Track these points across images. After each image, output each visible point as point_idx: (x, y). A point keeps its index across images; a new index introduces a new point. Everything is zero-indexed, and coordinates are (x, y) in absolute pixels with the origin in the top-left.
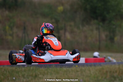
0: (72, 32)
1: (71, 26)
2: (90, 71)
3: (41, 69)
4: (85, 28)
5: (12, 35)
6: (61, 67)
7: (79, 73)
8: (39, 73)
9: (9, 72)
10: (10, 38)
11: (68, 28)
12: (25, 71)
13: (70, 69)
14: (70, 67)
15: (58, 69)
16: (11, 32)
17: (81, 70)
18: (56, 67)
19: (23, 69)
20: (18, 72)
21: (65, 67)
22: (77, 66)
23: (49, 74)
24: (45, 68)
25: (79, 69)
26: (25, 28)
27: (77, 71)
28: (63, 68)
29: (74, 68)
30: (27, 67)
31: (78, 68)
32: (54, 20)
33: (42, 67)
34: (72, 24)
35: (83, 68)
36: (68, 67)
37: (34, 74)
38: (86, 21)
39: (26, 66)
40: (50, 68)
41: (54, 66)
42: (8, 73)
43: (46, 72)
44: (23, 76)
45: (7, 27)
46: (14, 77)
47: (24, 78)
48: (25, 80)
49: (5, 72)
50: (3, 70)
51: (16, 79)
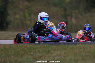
0: (76, 18)
1: (76, 13)
2: (90, 48)
3: (52, 46)
4: (87, 15)
5: (30, 20)
7: (82, 49)
8: (51, 50)
9: (28, 48)
10: (28, 22)
11: (74, 15)
12: (40, 48)
13: (75, 46)
14: (75, 45)
16: (30, 18)
18: (64, 44)
19: (39, 46)
20: (35, 49)
21: (71, 45)
22: (80, 44)
23: (59, 50)
24: (56, 45)
25: (82, 46)
27: (81, 48)
29: (79, 45)
32: (62, 9)
33: (54, 45)
34: (77, 11)
35: (85, 46)
36: (73, 45)
37: (47, 50)
38: (88, 9)
39: (41, 44)
40: (60, 46)
41: (62, 44)
43: (56, 49)
44: (39, 51)
45: (27, 14)
46: (32, 52)
47: (40, 53)
48: (40, 55)
49: (25, 49)
50: (24, 47)
51: (33, 54)
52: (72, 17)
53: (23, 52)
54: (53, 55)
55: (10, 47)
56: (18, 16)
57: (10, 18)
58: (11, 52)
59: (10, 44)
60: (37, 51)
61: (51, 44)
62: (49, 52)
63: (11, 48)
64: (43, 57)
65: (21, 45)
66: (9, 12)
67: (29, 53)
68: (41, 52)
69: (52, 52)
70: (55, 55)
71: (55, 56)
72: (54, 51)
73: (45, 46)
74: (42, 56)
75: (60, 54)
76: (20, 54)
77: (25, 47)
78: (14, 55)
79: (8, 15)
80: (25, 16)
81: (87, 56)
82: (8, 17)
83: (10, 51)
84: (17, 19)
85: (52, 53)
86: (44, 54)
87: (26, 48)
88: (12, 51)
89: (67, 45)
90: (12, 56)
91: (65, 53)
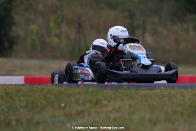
0: (154, 33)
1: (153, 23)
2: (183, 96)
3: (105, 91)
4: (176, 28)
5: (58, 36)
6: (137, 90)
7: (166, 99)
8: (102, 98)
9: (54, 94)
10: (55, 40)
11: (149, 26)
12: (80, 94)
13: (152, 92)
14: (151, 90)
15: (133, 92)
16: (58, 32)
17: (169, 94)
19: (77, 90)
20: (68, 96)
21: (144, 90)
22: (162, 88)
23: (118, 99)
24: (112, 89)
25: (165, 93)
26: (80, 26)
27: (164, 96)
28: (141, 91)
29: (159, 91)
30: (83, 87)
31: (165, 91)
32: (126, 14)
33: (107, 89)
34: (156, 19)
35: (173, 92)
36: (148, 90)
37: (94, 99)
38: (178, 16)
39: (81, 86)
40: (120, 91)
41: (125, 87)
42: (53, 96)
43: (113, 96)
44: (77, 101)
45: (52, 24)
46: (62, 103)
47: (79, 104)
48: (79, 108)
49: (49, 95)
50: (45, 91)
51: (65, 106)
52: (144, 30)
53: (44, 102)
54: (106, 109)
55: (18, 91)
56: (33, 27)
57: (17, 31)
58: (20, 100)
59: (19, 85)
60: (73, 101)
61: (101, 86)
62: (97, 102)
63: (20, 94)
64: (86, 113)
65: (39, 87)
66: (17, 18)
67: (56, 105)
68: (81, 102)
69: (104, 102)
70: (110, 109)
71: (111, 112)
72: (109, 101)
73: (90, 89)
74: (83, 112)
75: (120, 107)
76: (37, 107)
77: (48, 91)
78: (26, 107)
79: (14, 24)
80: (48, 28)
81: (175, 113)
82: (14, 28)
83: (17, 99)
84: (32, 32)
85: (104, 106)
86: (88, 106)
87: (51, 94)
88: (22, 99)
89: (134, 89)
90: (22, 111)
91: (130, 106)
